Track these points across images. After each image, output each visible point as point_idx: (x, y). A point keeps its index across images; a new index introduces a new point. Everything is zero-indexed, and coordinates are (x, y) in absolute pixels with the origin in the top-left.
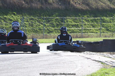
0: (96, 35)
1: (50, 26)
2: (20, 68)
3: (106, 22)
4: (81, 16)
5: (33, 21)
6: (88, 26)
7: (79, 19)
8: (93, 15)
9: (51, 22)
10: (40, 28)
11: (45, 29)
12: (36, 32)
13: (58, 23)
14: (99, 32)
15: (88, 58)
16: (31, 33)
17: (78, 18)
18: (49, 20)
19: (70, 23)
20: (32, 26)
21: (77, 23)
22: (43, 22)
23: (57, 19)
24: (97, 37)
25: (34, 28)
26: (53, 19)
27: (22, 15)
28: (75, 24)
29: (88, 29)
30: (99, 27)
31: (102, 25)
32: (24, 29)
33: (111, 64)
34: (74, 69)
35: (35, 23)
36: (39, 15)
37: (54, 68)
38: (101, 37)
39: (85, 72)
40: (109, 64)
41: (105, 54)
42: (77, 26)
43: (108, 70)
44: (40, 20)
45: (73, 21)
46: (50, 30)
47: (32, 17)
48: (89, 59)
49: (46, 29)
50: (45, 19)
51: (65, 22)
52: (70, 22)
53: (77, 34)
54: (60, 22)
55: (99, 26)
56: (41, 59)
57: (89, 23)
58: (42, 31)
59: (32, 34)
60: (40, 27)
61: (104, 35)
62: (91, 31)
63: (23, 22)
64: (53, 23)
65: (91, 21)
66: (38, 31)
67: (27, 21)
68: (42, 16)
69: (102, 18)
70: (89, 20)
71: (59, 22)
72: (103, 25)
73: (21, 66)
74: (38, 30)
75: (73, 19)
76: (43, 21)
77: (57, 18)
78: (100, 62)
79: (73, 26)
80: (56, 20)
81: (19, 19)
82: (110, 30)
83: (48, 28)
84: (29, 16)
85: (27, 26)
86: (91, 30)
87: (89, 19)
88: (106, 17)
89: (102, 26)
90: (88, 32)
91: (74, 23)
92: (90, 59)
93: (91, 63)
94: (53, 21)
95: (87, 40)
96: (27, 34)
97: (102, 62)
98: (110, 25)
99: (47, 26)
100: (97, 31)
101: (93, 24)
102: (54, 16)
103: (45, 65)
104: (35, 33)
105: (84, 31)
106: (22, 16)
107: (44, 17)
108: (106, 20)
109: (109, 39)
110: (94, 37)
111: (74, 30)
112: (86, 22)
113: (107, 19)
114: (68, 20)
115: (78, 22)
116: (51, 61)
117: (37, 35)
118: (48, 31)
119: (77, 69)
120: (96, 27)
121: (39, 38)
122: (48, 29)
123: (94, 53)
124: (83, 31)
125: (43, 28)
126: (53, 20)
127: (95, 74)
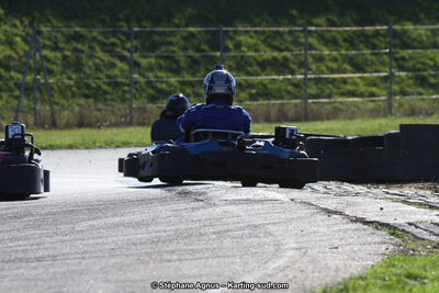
0: (371, 105)
1: (160, 67)
2: (21, 260)
3: (416, 44)
4: (301, 22)
5: (80, 46)
6: (334, 65)
7: (290, 33)
8: (354, 15)
9: (163, 49)
10: (116, 76)
11: (136, 83)
12: (97, 94)
13: (197, 55)
14: (385, 92)
15: (329, 212)
16: (71, 101)
17: (287, 29)
18: (156, 38)
19: (250, 54)
20: (78, 67)
21: (285, 53)
22: (129, 50)
23: (192, 35)
24: (374, 114)
25: (88, 78)
26: (172, 34)
27: (33, 19)
28: (275, 59)
29: (333, 81)
30: (382, 68)
31: (396, 59)
32: (43, 81)
33: (434, 238)
34: (266, 262)
35: (91, 57)
36: (107, 18)
37: (175, 257)
38: (390, 113)
39: (313, 272)
40: (426, 235)
41: (409, 190)
42: (281, 66)
43: (420, 261)
44: (112, 40)
45: (264, 41)
46: (159, 85)
47: (78, 29)
48: (336, 213)
49: (142, 80)
50: (137, 36)
51: (227, 49)
52: (249, 48)
53: (282, 104)
54: (204, 47)
55: (383, 64)
56: (117, 219)
57: (335, 53)
58: (124, 91)
59: (79, 105)
60: (116, 72)
61: (406, 106)
62: (349, 87)
63: (38, 50)
64: (173, 52)
65: (345, 40)
66: (105, 93)
67: (56, 48)
68: (123, 24)
69: (397, 27)
70: (338, 36)
71: (203, 51)
72: (403, 58)
73: (25, 251)
74: (105, 87)
75: (263, 33)
76: (129, 45)
77: (191, 29)
78: (386, 225)
79: (264, 65)
80: (185, 39)
81: (19, 39)
82: (432, 81)
83: (151, 75)
84: (61, 25)
85: (54, 67)
86: (345, 81)
87: (339, 32)
88: (416, 21)
89: (394, 63)
90: (335, 90)
91: (268, 54)
92: (341, 214)
93: (346, 231)
94: (170, 43)
95: (327, 130)
96: (57, 104)
97: (395, 228)
98: (431, 59)
99: (147, 70)
100: (374, 89)
101: (357, 55)
102: (177, 21)
103: (135, 244)
104: (91, 101)
105: (313, 90)
106: (31, 24)
107: (129, 26)
108: (414, 35)
109: (430, 121)
110: (362, 116)
111: (270, 86)
112: (324, 48)
113: (421, 31)
114: (242, 38)
115: (288, 50)
116: (160, 228)
117: (100, 110)
118: (151, 91)
119: (281, 262)
120: (368, 69)
121: (109, 126)
122: (149, 83)
123: (359, 188)
124: (309, 91)
125: (127, 78)
126: (174, 40)
127: (362, 283)
